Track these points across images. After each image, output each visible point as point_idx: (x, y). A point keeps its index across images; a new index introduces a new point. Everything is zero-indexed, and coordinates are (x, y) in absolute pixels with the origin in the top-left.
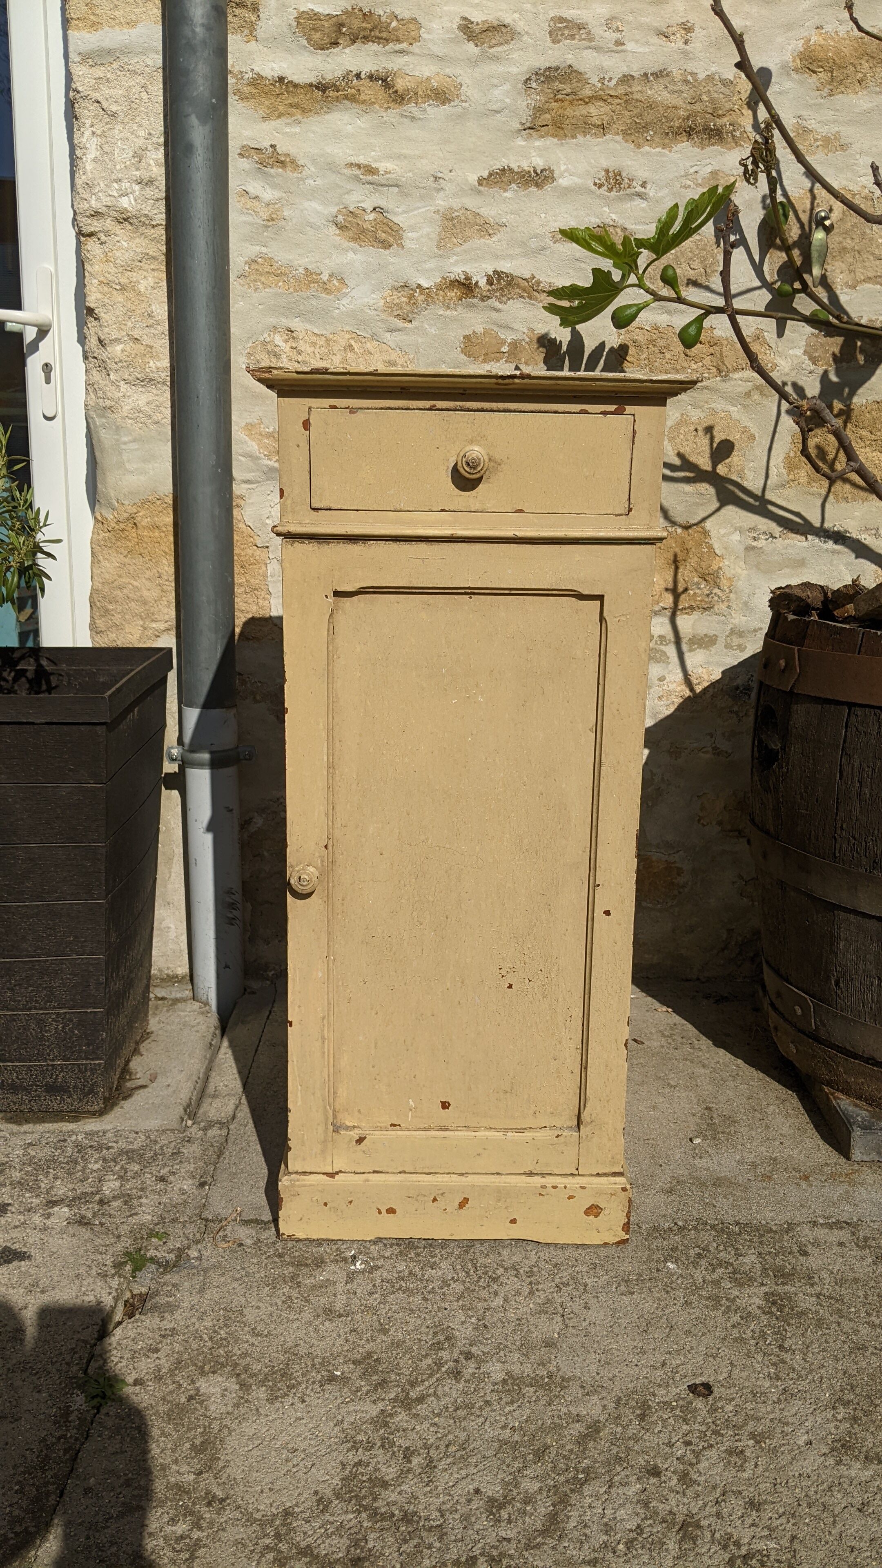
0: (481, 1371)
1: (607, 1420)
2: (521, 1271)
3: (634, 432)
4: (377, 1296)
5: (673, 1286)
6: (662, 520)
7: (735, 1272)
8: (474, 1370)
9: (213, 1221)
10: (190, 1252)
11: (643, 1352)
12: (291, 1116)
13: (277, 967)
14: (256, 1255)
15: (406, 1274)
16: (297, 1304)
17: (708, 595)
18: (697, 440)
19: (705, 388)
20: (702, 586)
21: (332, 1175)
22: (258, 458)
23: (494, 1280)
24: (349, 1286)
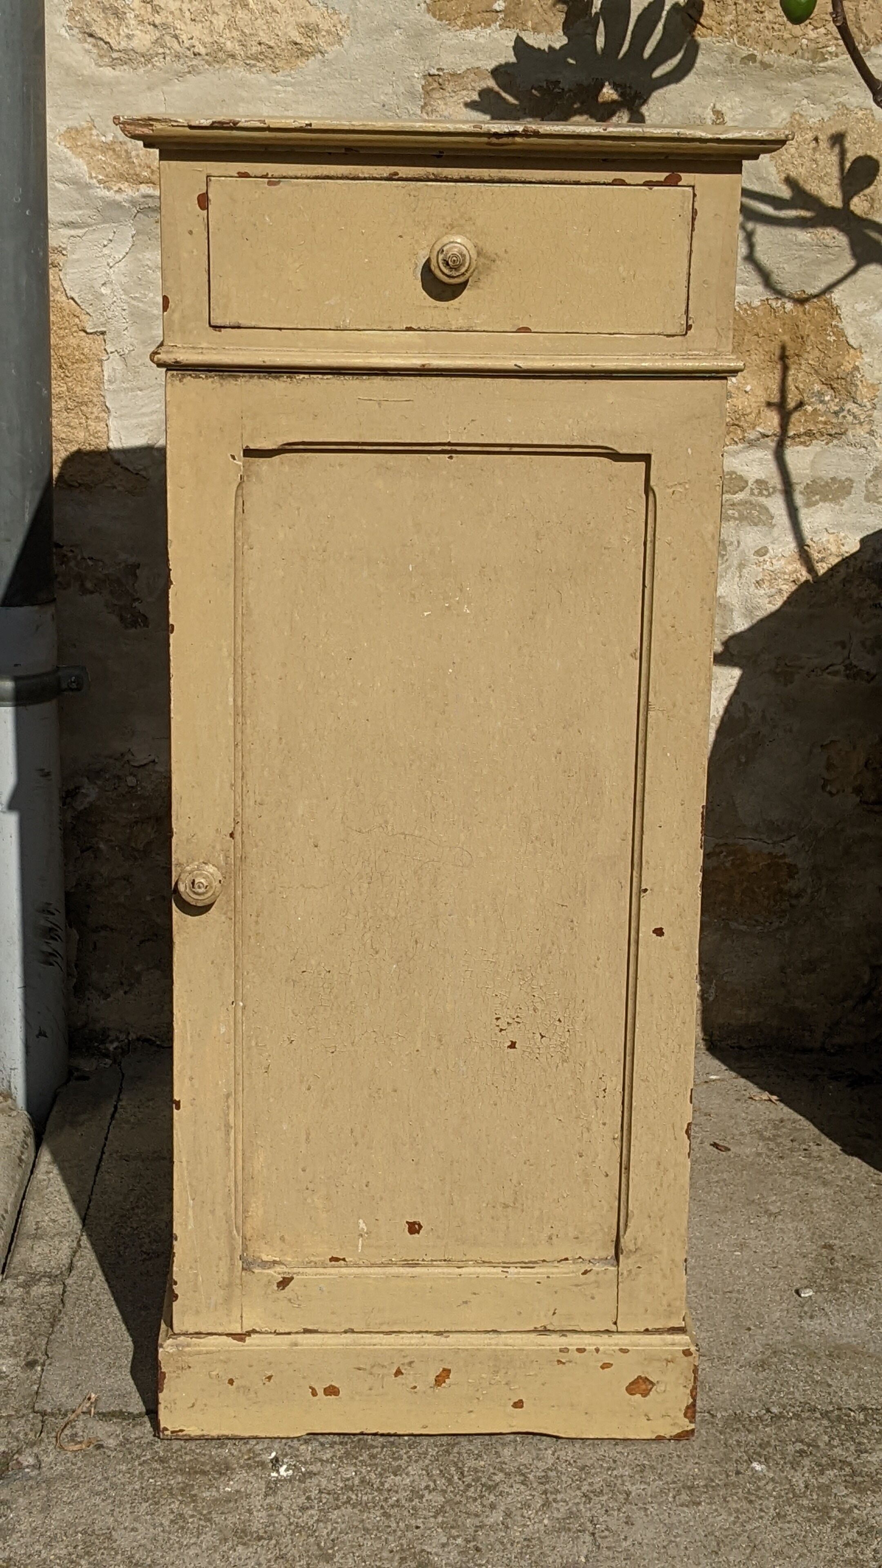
2: (531, 1476)
3: (694, 212)
4: (313, 1512)
5: (760, 1493)
6: (760, 288)
7: (854, 1473)
9: (52, 1414)
10: (21, 1459)
12: (178, 1247)
13: (122, 1037)
14: (124, 1460)
15: (357, 1482)
16: (192, 1523)
17: (836, 413)
18: (817, 156)
19: (832, 70)
20: (827, 398)
21: (240, 1337)
22: (89, 186)
23: (491, 1489)
24: (270, 1500)
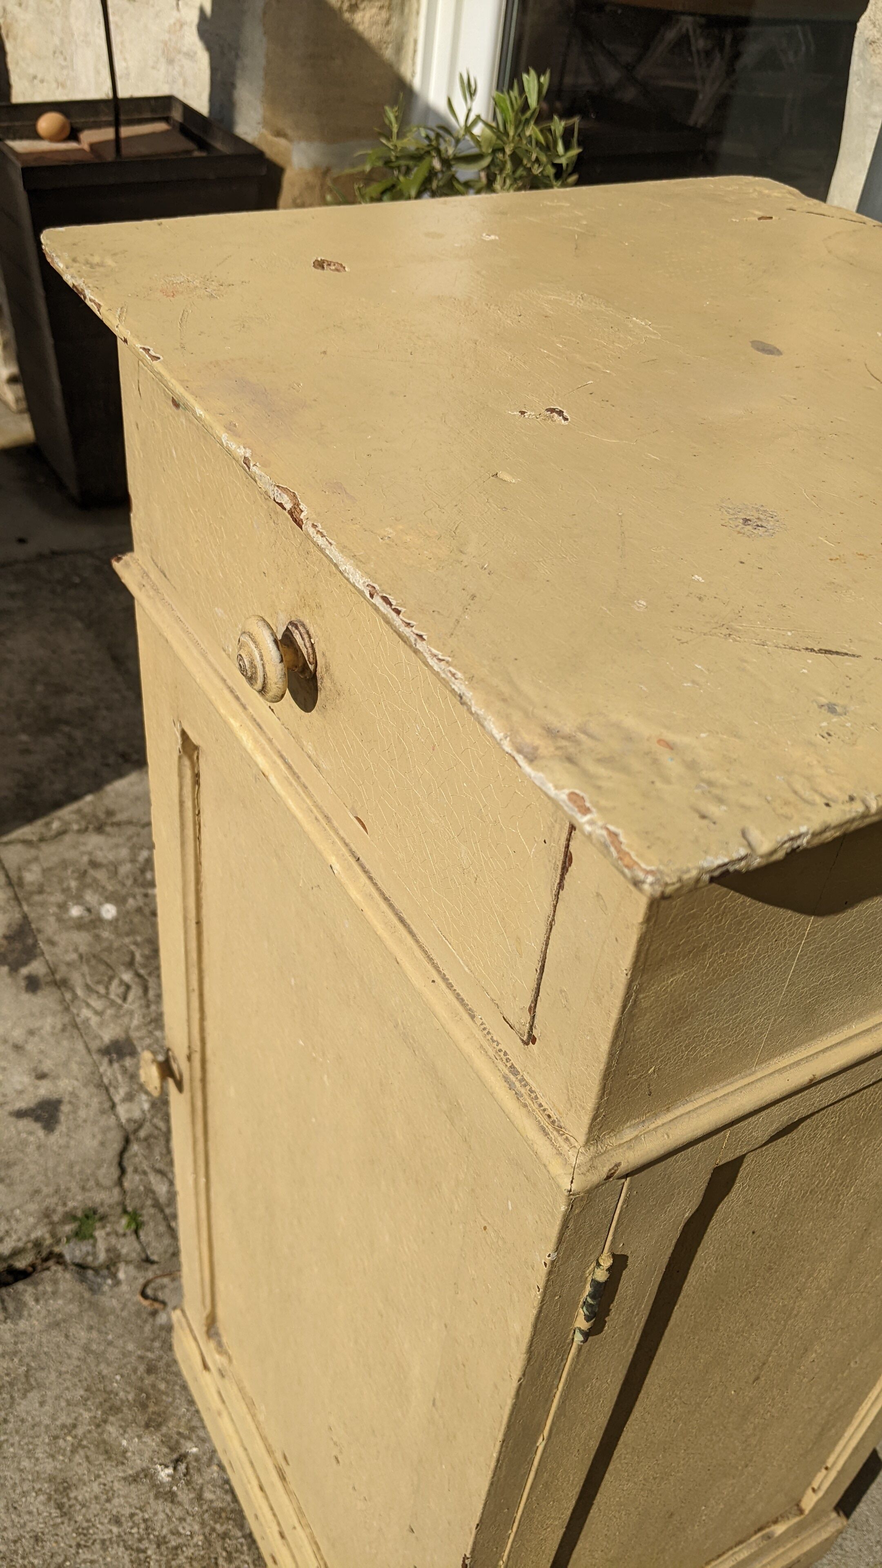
3: (568, 857)
15: (175, 1543)
16: (65, 1442)
24: (120, 1484)
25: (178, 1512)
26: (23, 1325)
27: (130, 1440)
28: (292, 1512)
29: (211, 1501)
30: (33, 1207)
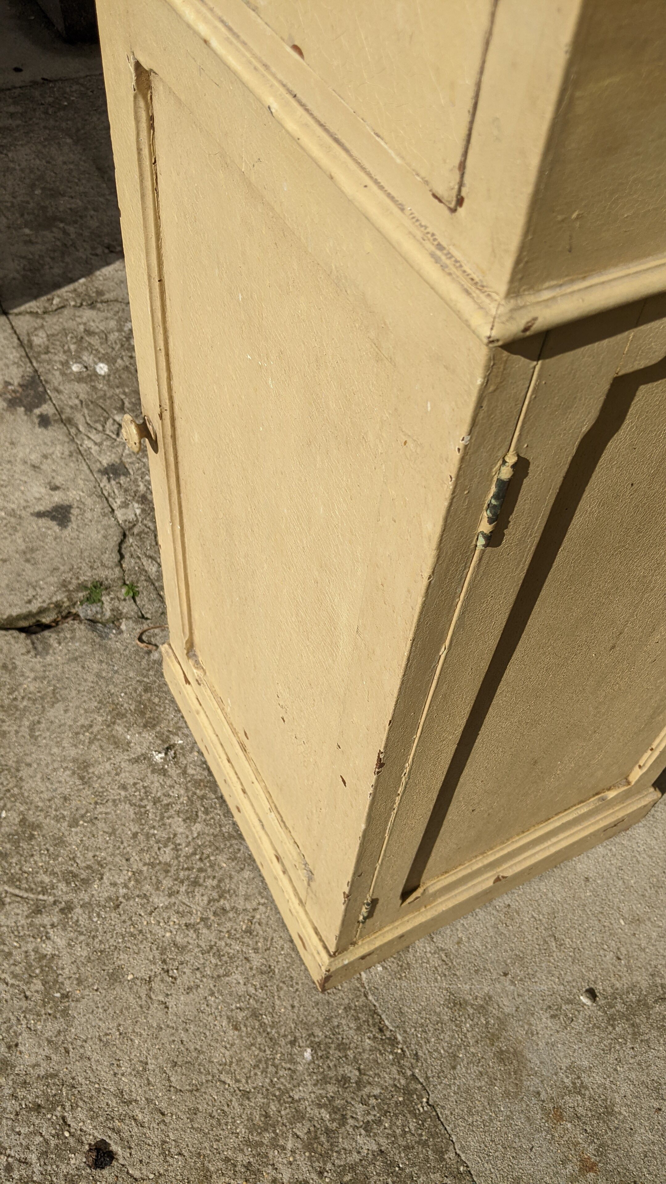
0: (49, 930)
1: (18, 1075)
2: (221, 902)
8: (49, 924)
10: (122, 623)
11: (139, 1075)
15: (166, 802)
16: (84, 737)
21: (186, 680)
23: (195, 883)
24: (126, 764)
25: (169, 782)
26: (49, 659)
27: (133, 735)
28: (251, 772)
29: (193, 775)
30: (52, 579)
